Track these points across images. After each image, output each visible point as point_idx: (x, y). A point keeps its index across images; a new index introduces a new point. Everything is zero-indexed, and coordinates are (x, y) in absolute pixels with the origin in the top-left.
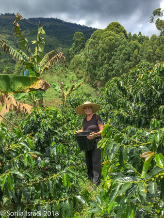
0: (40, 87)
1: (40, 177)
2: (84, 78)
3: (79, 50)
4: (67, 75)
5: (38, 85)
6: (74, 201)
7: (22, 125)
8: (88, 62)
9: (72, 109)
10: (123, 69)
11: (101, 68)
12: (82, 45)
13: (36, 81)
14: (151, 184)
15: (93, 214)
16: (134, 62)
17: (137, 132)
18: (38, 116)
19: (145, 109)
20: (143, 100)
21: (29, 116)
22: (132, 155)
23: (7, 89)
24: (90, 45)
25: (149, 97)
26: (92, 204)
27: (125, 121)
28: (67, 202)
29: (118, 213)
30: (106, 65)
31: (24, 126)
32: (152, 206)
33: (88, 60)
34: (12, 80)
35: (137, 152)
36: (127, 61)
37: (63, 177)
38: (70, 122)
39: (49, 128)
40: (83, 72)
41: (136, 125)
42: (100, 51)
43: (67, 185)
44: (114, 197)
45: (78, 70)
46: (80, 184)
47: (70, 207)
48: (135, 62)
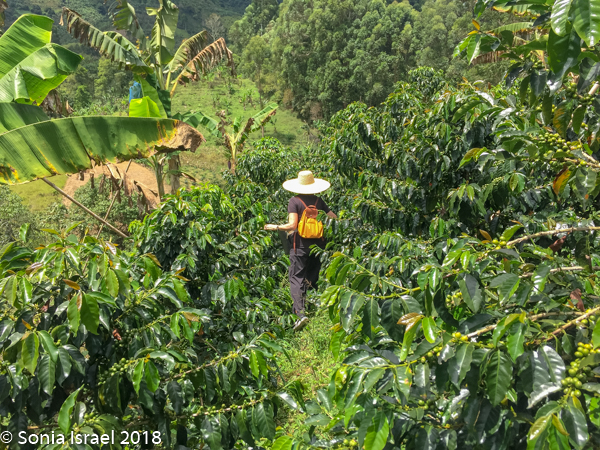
0: (181, 144)
1: (192, 355)
2: (278, 94)
3: (265, 24)
4: (235, 87)
5: (175, 138)
6: (275, 404)
7: (144, 236)
8: (287, 55)
9: (253, 184)
10: (373, 71)
11: (319, 69)
12: (270, 10)
13: (171, 129)
14: (419, 368)
15: (313, 428)
16: (399, 55)
17: (401, 248)
18: (180, 215)
19: (420, 193)
20: (415, 174)
21: (160, 214)
22: (387, 313)
23: (103, 151)
24: (291, 9)
25: (427, 167)
26: (309, 408)
27: (376, 221)
28: (261, 406)
29: (362, 425)
30: (333, 63)
31: (148, 238)
32: (426, 407)
33: (288, 49)
34: (113, 130)
35: (396, 308)
36: (383, 54)
37: (251, 358)
38: (251, 221)
39: (207, 243)
40: (274, 79)
41: (402, 229)
42: (317, 26)
43: (260, 374)
44: (353, 396)
45: (261, 75)
46: (278, 364)
47: (266, 418)
48: (402, 54)
